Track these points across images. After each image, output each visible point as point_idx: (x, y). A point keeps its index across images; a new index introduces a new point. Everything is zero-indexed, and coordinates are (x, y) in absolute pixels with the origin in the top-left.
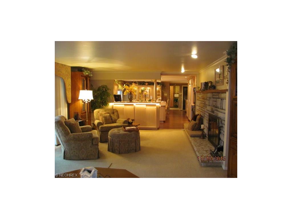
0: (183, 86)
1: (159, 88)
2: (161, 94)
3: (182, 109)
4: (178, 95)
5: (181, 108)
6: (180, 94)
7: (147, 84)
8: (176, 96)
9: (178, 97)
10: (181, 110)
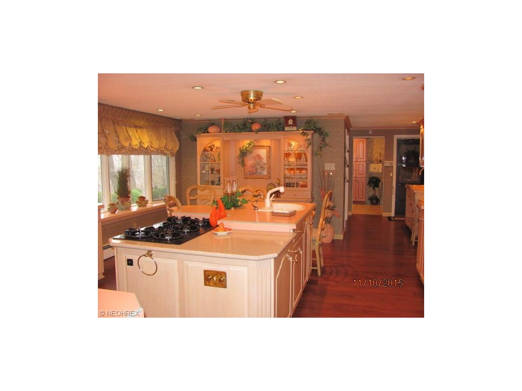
0: (396, 137)
1: (302, 143)
2: (309, 163)
3: (393, 214)
4: (381, 165)
5: (390, 211)
6: (387, 163)
7: (256, 127)
8: (376, 168)
9: (380, 171)
10: (390, 218)
